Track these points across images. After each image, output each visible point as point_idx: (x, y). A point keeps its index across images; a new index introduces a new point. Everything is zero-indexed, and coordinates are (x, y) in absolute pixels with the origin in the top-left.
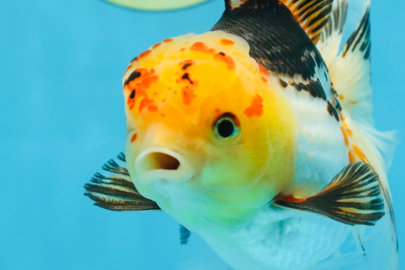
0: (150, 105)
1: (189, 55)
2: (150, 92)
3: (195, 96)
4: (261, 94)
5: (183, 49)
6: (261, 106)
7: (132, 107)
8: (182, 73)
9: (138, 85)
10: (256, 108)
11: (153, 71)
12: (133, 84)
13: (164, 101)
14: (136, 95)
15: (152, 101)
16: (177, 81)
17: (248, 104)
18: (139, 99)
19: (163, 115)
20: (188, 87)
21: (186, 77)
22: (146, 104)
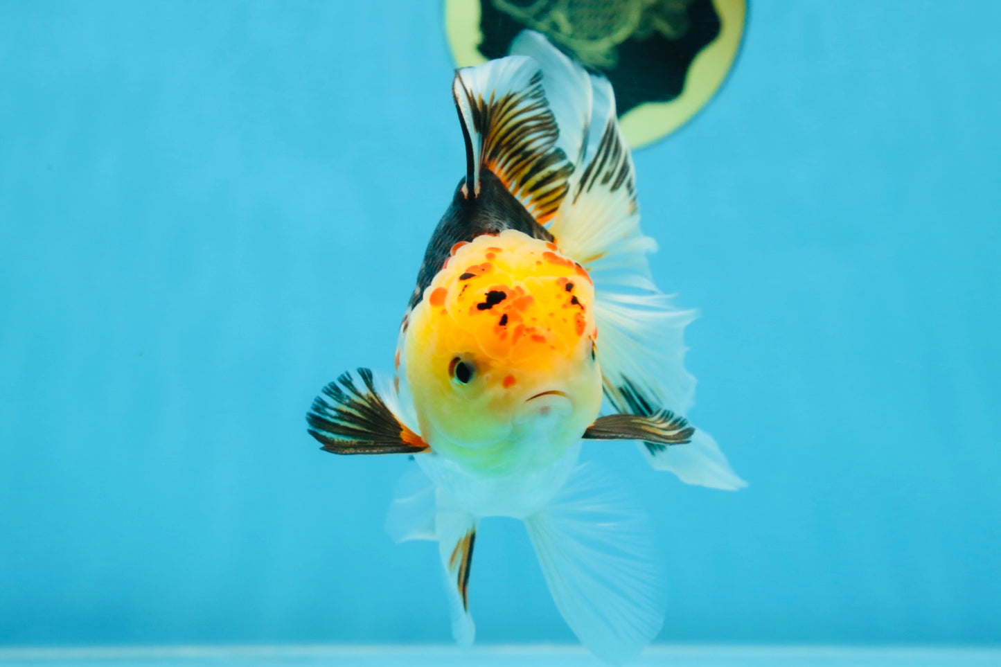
0: (531, 333)
3: (586, 323)
7: (503, 336)
11: (519, 289)
14: (509, 320)
15: (533, 329)
16: (564, 306)
19: (552, 348)
20: (579, 314)
21: (574, 301)
22: (524, 332)
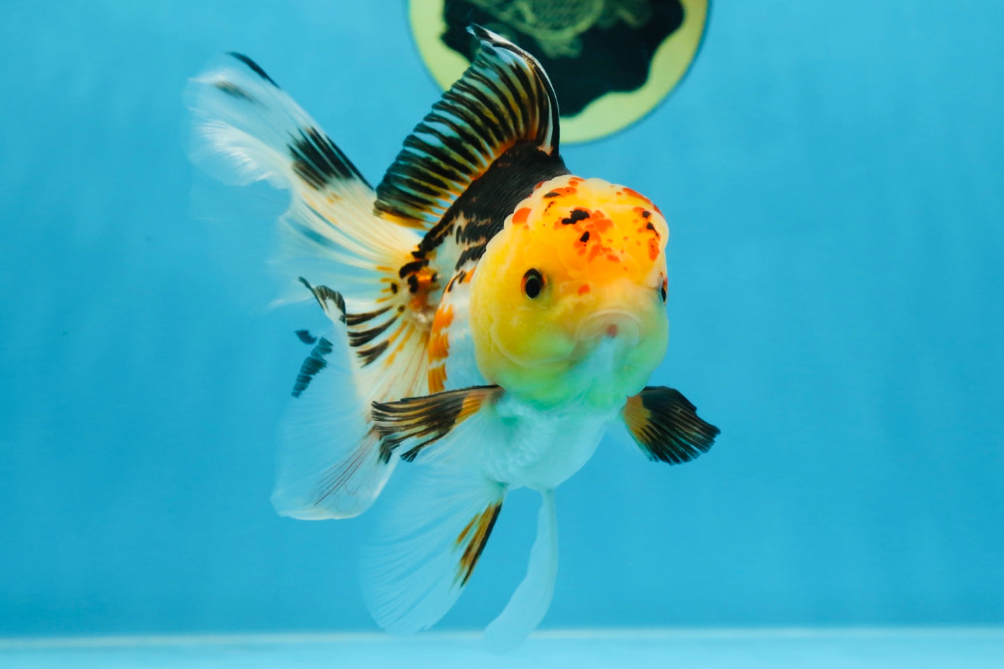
2: (604, 238)
5: (618, 193)
7: (582, 252)
8: (644, 222)
11: (599, 213)
12: (583, 225)
13: (622, 252)
15: (609, 249)
16: (640, 231)
19: (625, 269)
20: (654, 239)
21: (650, 227)
22: (601, 251)
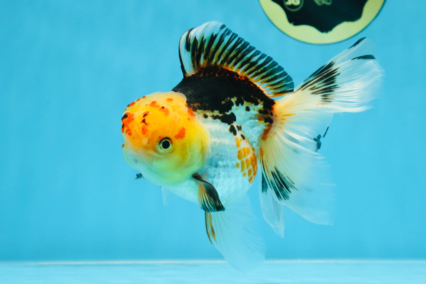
0: (130, 132)
1: (148, 109)
2: (130, 125)
3: (148, 130)
4: (185, 127)
5: (147, 105)
6: (185, 133)
7: (123, 132)
8: (143, 119)
9: (126, 121)
10: (181, 134)
11: (133, 115)
12: (124, 121)
13: (135, 131)
14: (125, 126)
16: (140, 123)
17: (177, 133)
18: (126, 129)
19: (134, 138)
20: (144, 126)
21: (144, 121)
